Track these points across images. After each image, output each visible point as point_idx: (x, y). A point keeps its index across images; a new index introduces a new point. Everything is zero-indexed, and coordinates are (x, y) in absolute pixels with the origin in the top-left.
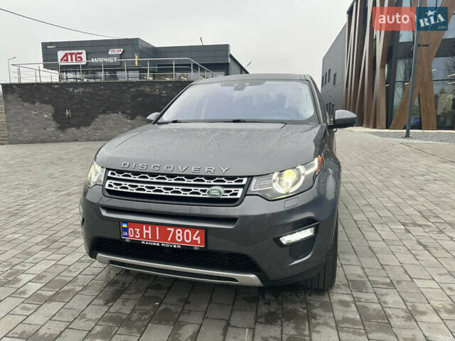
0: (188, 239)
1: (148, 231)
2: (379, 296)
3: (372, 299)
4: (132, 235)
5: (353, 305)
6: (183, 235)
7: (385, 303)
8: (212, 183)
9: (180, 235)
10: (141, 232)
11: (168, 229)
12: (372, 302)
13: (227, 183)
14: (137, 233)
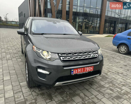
1: (79, 70)
4: (75, 72)
8: (91, 53)
9: (88, 69)
11: (85, 68)
13: (94, 53)
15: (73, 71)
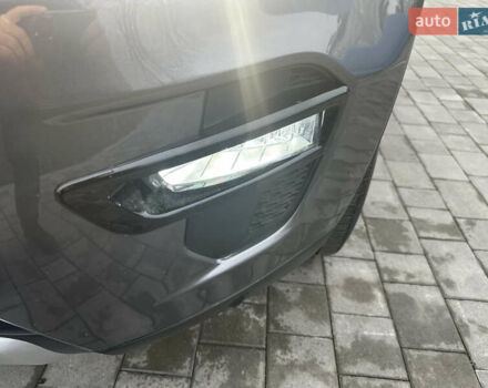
2: (435, 264)
3: (420, 273)
5: (379, 295)
7: (450, 284)
12: (422, 284)
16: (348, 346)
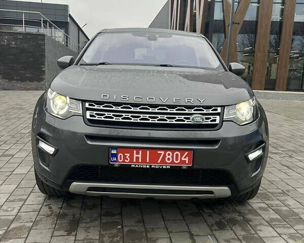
0: (177, 160)
1: (138, 155)
2: (282, 202)
3: (279, 204)
4: (121, 159)
5: (270, 209)
6: (173, 157)
7: (289, 205)
8: (193, 112)
9: (170, 157)
10: (131, 157)
11: (159, 152)
12: (281, 206)
13: (205, 112)
14: (127, 157)
15: (115, 155)
16: (269, 220)
